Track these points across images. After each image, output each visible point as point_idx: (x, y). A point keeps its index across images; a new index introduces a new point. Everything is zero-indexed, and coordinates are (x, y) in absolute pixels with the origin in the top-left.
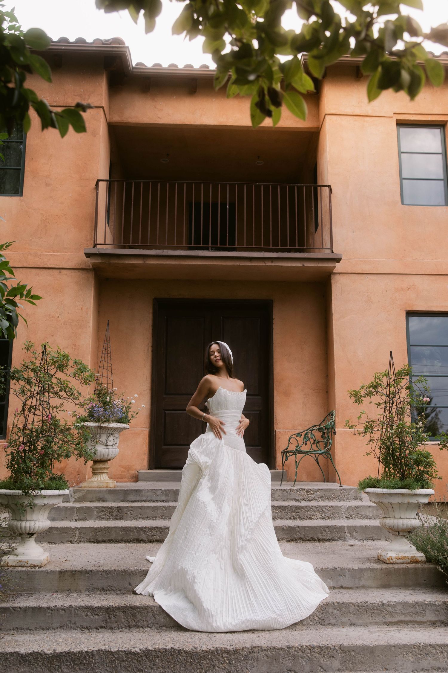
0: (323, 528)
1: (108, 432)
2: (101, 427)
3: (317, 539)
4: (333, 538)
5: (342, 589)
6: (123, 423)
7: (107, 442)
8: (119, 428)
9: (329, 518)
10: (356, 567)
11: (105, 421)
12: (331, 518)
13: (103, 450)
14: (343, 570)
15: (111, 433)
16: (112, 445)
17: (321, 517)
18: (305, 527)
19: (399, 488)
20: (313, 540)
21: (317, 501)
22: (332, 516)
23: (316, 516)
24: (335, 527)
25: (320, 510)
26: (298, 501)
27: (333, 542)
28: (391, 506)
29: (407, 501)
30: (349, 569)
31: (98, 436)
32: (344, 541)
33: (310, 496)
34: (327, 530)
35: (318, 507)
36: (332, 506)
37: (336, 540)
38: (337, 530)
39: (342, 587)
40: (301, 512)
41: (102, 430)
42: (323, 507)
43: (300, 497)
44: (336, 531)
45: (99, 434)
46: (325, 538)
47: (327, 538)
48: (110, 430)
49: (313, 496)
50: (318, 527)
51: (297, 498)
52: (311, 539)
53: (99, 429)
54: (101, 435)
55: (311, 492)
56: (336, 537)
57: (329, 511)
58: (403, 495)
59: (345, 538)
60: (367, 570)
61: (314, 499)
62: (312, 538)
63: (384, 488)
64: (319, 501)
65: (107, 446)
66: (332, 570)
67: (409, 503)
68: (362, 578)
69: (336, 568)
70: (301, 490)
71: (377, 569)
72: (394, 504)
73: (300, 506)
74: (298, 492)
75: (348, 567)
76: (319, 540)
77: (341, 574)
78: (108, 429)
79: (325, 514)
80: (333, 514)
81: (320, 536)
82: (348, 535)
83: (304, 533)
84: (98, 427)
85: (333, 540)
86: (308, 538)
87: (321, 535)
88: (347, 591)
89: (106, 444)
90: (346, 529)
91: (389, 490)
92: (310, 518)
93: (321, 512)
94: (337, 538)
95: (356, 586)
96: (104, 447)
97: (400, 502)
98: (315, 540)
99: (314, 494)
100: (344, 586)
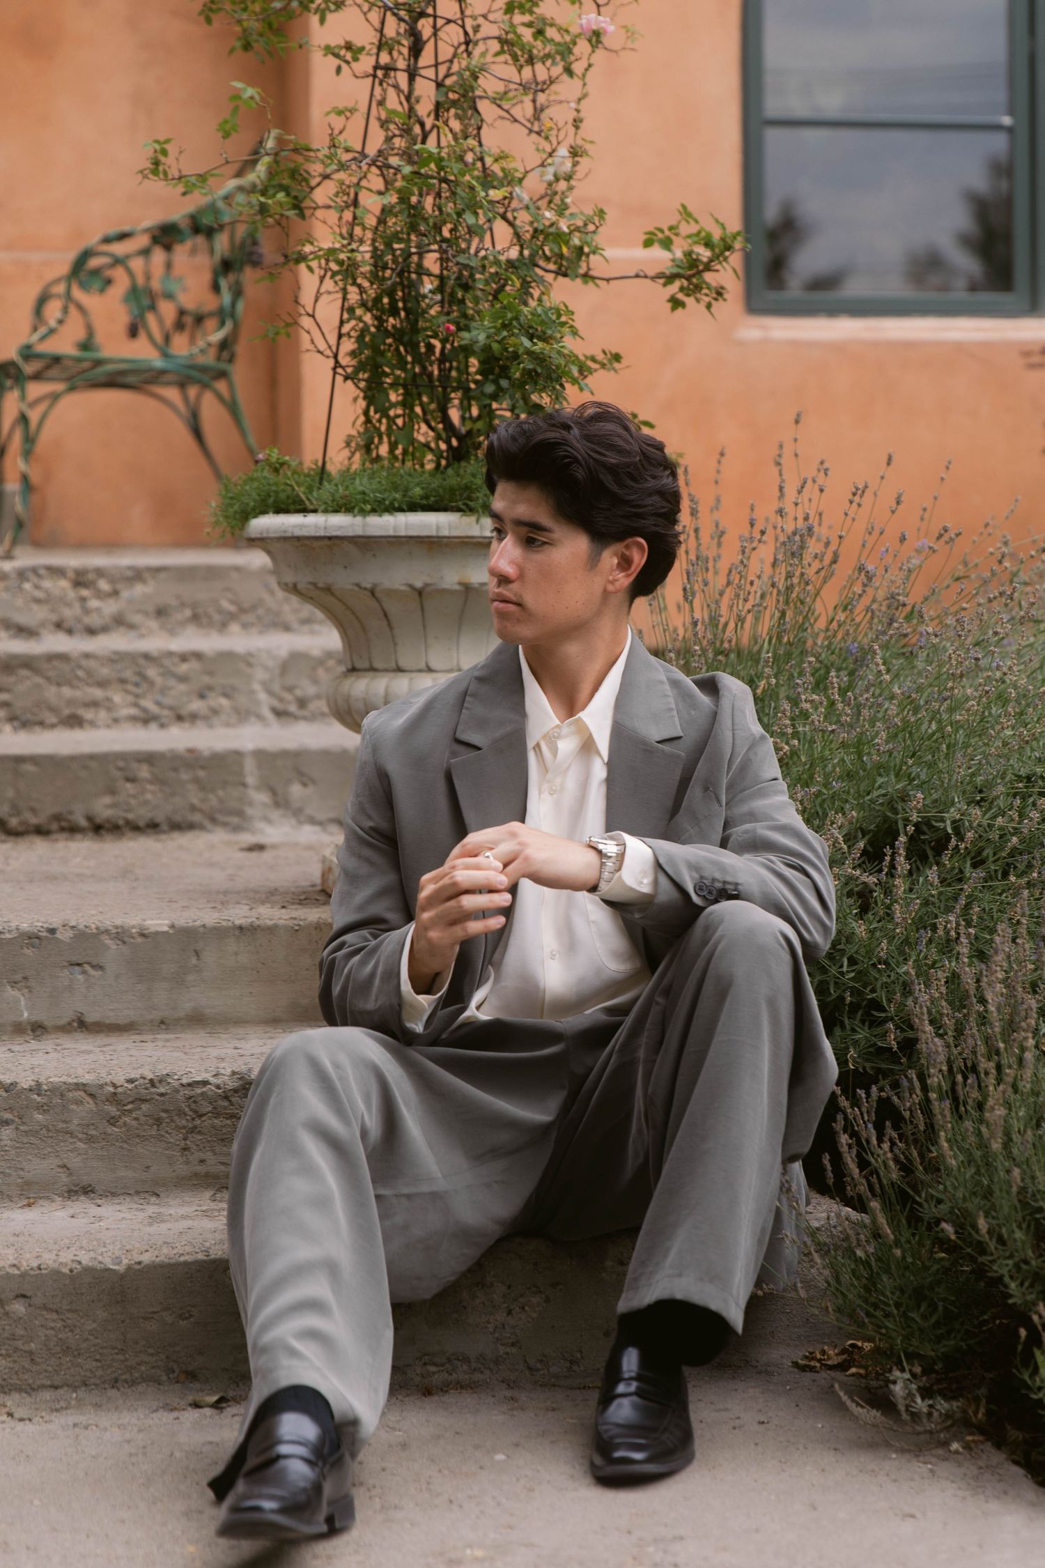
0: (121, 764)
3: (83, 823)
4: (178, 818)
5: (78, 1035)
9: (180, 718)
10: (158, 923)
12: (194, 717)
14: (83, 936)
17: (133, 711)
18: (19, 760)
19: (413, 507)
20: (62, 829)
21: (132, 634)
22: (196, 705)
23: (109, 709)
24: (191, 760)
25: (128, 674)
26: (23, 631)
27: (176, 835)
28: (374, 604)
29: (456, 579)
30: (121, 935)
32: (237, 829)
33: (94, 603)
34: (144, 772)
35: (117, 658)
36: (198, 656)
37: (191, 826)
38: (201, 773)
39: (82, 1025)
40: (24, 683)
42: (147, 656)
43: (39, 614)
44: (196, 780)
46: (130, 816)
47: (141, 814)
49: (110, 608)
50: (92, 757)
51: (22, 619)
52: (55, 826)
55: (104, 585)
56: (193, 808)
57: (183, 679)
58: (432, 545)
59: (240, 813)
60: (219, 933)
61: (120, 622)
62: (57, 818)
63: (336, 511)
64: (143, 631)
66: (32, 939)
67: (467, 589)
68: (190, 978)
69: (52, 931)
70: (42, 572)
72: (391, 593)
73: (15, 657)
74: (27, 586)
75: (118, 922)
76: (98, 828)
77: (74, 959)
79: (160, 698)
80: (202, 696)
81: (103, 808)
82: (262, 797)
83: (10, 793)
85: (177, 826)
86: (34, 820)
87: (107, 800)
88: (101, 1039)
90: (249, 766)
91: (359, 519)
92: (74, 721)
93: (137, 685)
94: (197, 818)
95: (157, 1015)
97: (419, 584)
98: (72, 830)
99: (115, 593)
100: (91, 1018)
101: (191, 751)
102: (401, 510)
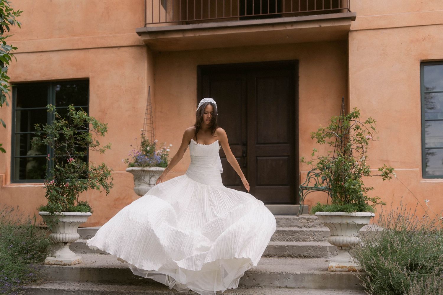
0: (308, 247)
1: (150, 174)
2: (144, 171)
3: (303, 256)
4: (317, 256)
5: (286, 289)
6: (161, 167)
7: (150, 182)
8: (158, 171)
9: (320, 241)
10: (298, 273)
11: (147, 166)
12: (322, 240)
13: (147, 188)
14: (288, 274)
15: (152, 175)
16: (154, 184)
17: (313, 239)
18: (293, 246)
19: (338, 211)
20: (300, 257)
21: (315, 228)
22: (323, 239)
23: (309, 239)
24: (319, 247)
25: (312, 234)
26: (299, 227)
27: (316, 258)
28: (333, 226)
29: (345, 222)
30: (293, 274)
31: (143, 177)
32: (326, 258)
33: (310, 223)
34: (312, 249)
35: (311, 231)
36: (323, 231)
37: (319, 257)
38: (320, 249)
39: (287, 287)
40: (297, 235)
41: (145, 172)
42: (315, 231)
43: (302, 224)
44: (320, 250)
45: (143, 176)
46: (310, 255)
48: (151, 173)
49: (312, 224)
50: (304, 246)
51: (299, 225)
52: (298, 256)
53: (143, 172)
54: (145, 176)
55: (311, 220)
56: (319, 254)
57: (320, 235)
58: (341, 217)
59: (326, 256)
60: (307, 275)
61: (313, 226)
62: (299, 255)
63: (327, 211)
64: (317, 227)
65: (150, 185)
66: (279, 274)
67: (347, 223)
68: (303, 281)
69: (282, 273)
70: (302, 218)
71: (316, 275)
72: (335, 224)
73: (296, 231)
74: (300, 220)
75: (292, 272)
76: (305, 257)
77: (286, 277)
78: (150, 171)
79: (317, 238)
80: (324, 238)
81: (306, 254)
82: (330, 253)
83: (292, 251)
84: (141, 170)
85: (317, 257)
86: (295, 255)
87: (306, 253)
88: (289, 289)
89: (149, 183)
90: (328, 248)
91: (330, 213)
92: (304, 241)
93: (314, 236)
94: (320, 256)
95: (298, 287)
96: (148, 186)
97: (339, 223)
98: (301, 257)
99: (313, 222)
100: (288, 286)
101: (319, 246)
102: (336, 211)
